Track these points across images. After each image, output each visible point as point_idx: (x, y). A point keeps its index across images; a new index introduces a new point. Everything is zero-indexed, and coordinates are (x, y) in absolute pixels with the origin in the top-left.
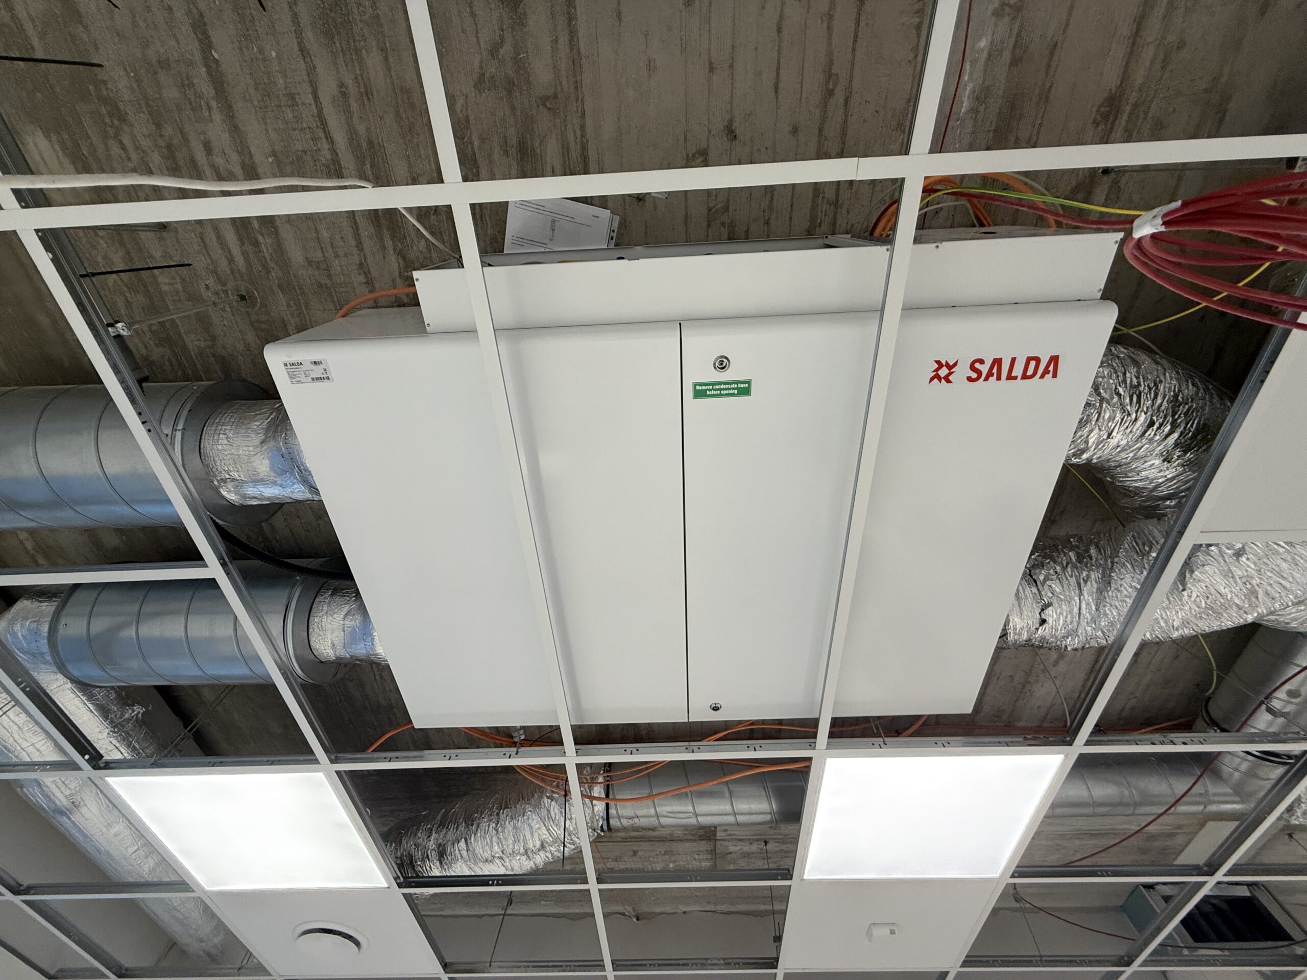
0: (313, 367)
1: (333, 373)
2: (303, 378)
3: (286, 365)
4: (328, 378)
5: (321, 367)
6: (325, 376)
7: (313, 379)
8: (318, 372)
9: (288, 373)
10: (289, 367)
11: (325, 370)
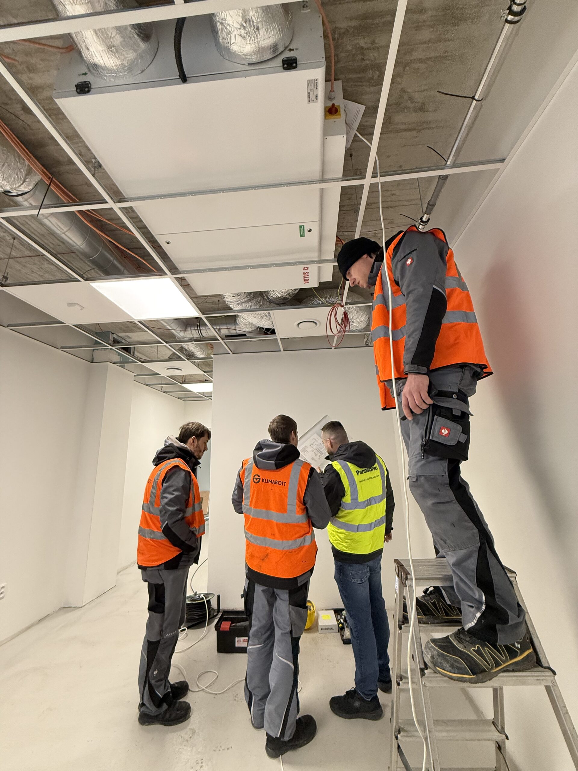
0: (315, 95)
1: (312, 104)
2: (310, 88)
3: (317, 80)
4: (309, 101)
5: (315, 99)
6: (310, 100)
7: (309, 93)
8: (313, 97)
9: (313, 80)
10: (316, 82)
11: (313, 101)
